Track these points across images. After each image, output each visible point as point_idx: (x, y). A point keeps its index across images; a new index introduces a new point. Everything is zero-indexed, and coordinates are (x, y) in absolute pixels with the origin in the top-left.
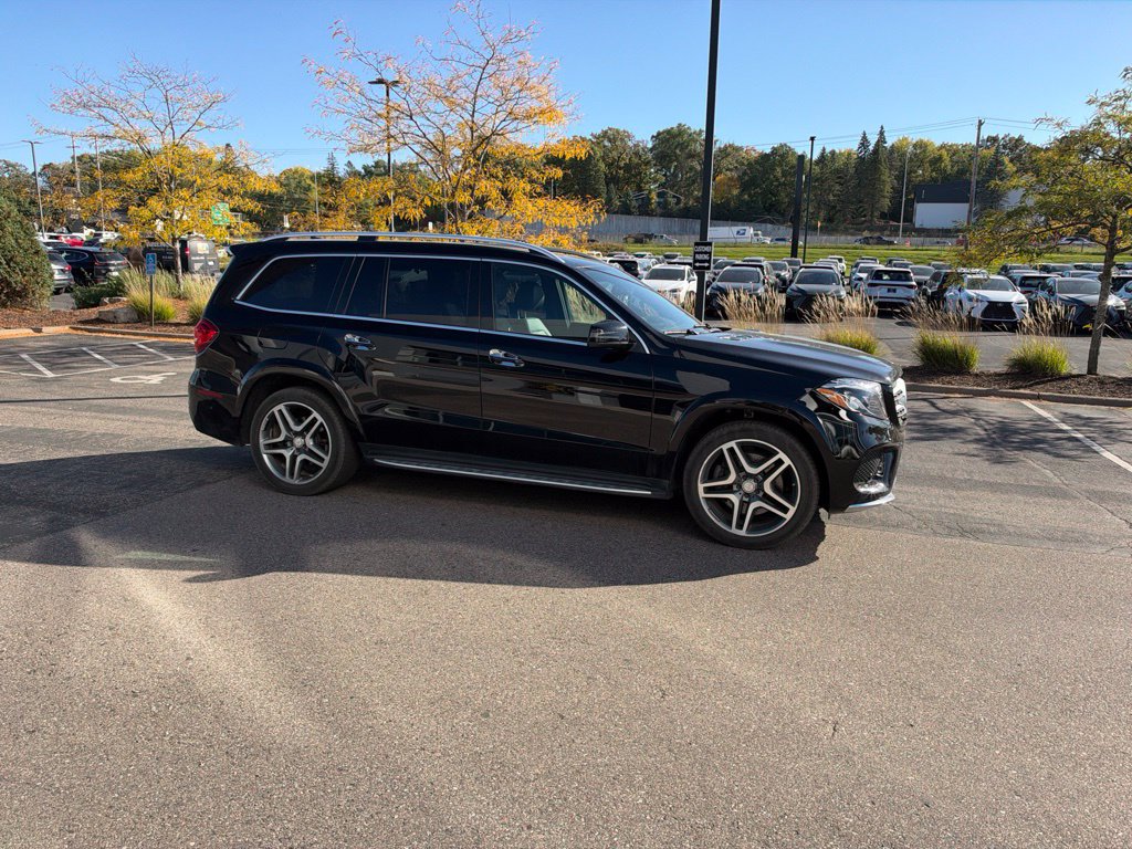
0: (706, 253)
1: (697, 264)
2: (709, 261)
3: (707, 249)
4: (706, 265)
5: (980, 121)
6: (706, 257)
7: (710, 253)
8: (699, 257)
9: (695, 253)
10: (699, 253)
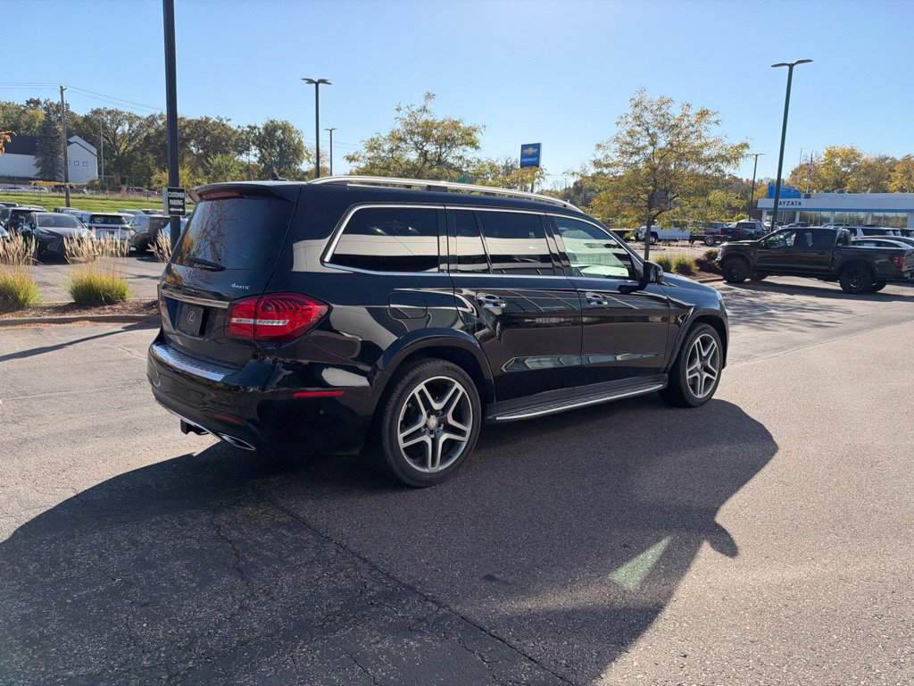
0: (179, 199)
1: (172, 209)
2: (183, 207)
3: (180, 195)
4: (181, 210)
5: (61, 87)
6: (180, 203)
7: (183, 199)
8: (173, 202)
9: (169, 198)
10: (172, 198)
